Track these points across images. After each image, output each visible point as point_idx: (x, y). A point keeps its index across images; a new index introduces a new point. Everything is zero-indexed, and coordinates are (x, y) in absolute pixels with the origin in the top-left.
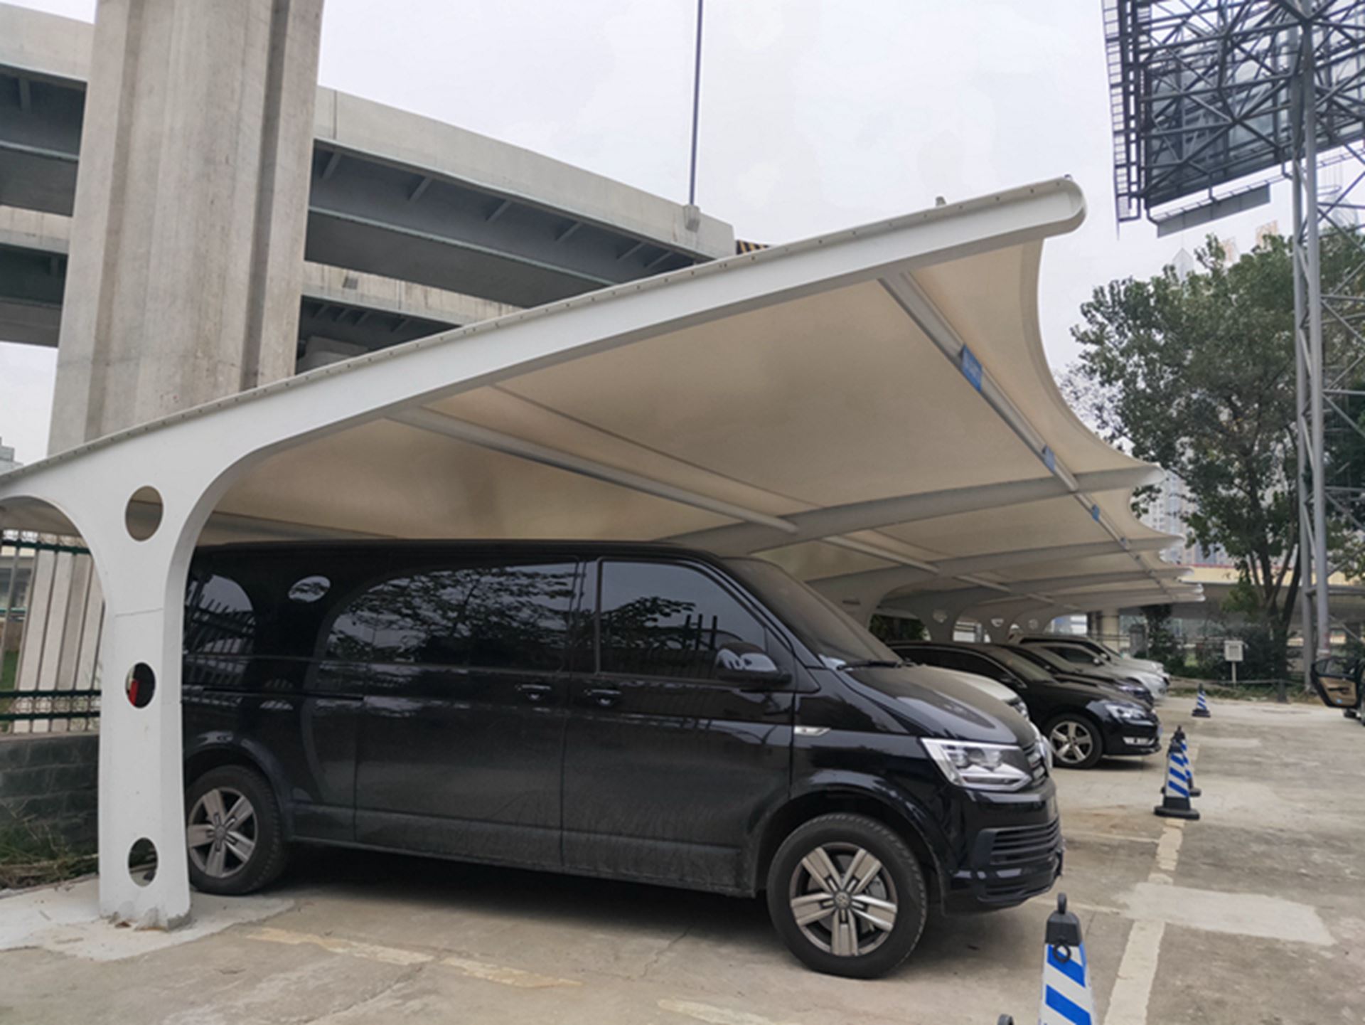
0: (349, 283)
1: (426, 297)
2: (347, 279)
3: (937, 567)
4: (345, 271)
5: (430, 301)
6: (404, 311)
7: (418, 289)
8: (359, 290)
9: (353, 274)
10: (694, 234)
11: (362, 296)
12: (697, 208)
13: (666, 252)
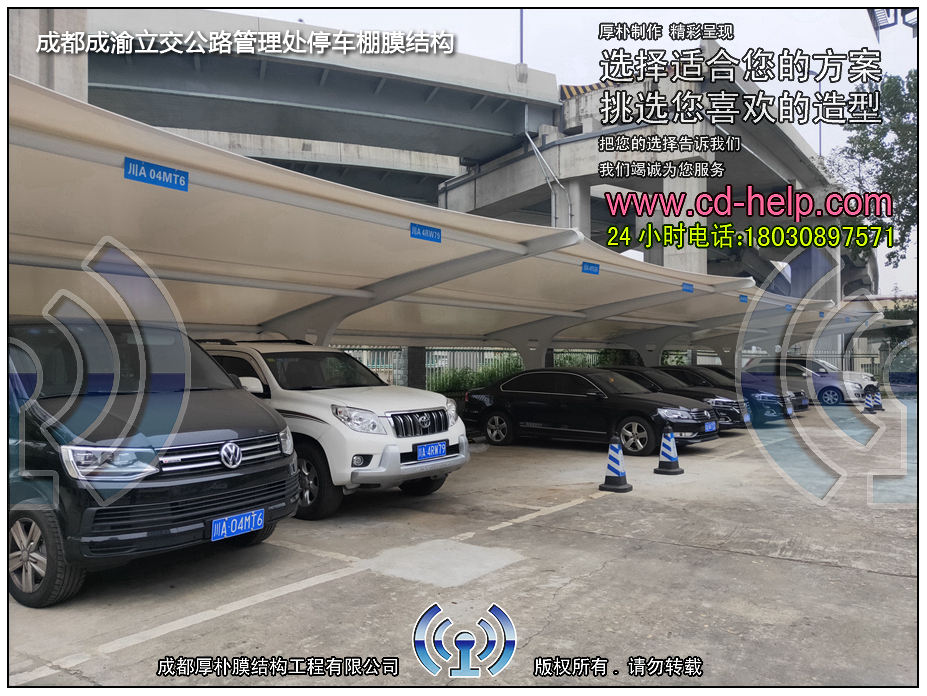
0: (305, 148)
1: (358, 152)
2: (304, 145)
3: (585, 313)
4: (302, 141)
5: (360, 153)
6: (344, 162)
7: (352, 147)
8: (313, 152)
9: (307, 142)
10: (524, 84)
11: (315, 154)
12: (526, 65)
13: (505, 100)
